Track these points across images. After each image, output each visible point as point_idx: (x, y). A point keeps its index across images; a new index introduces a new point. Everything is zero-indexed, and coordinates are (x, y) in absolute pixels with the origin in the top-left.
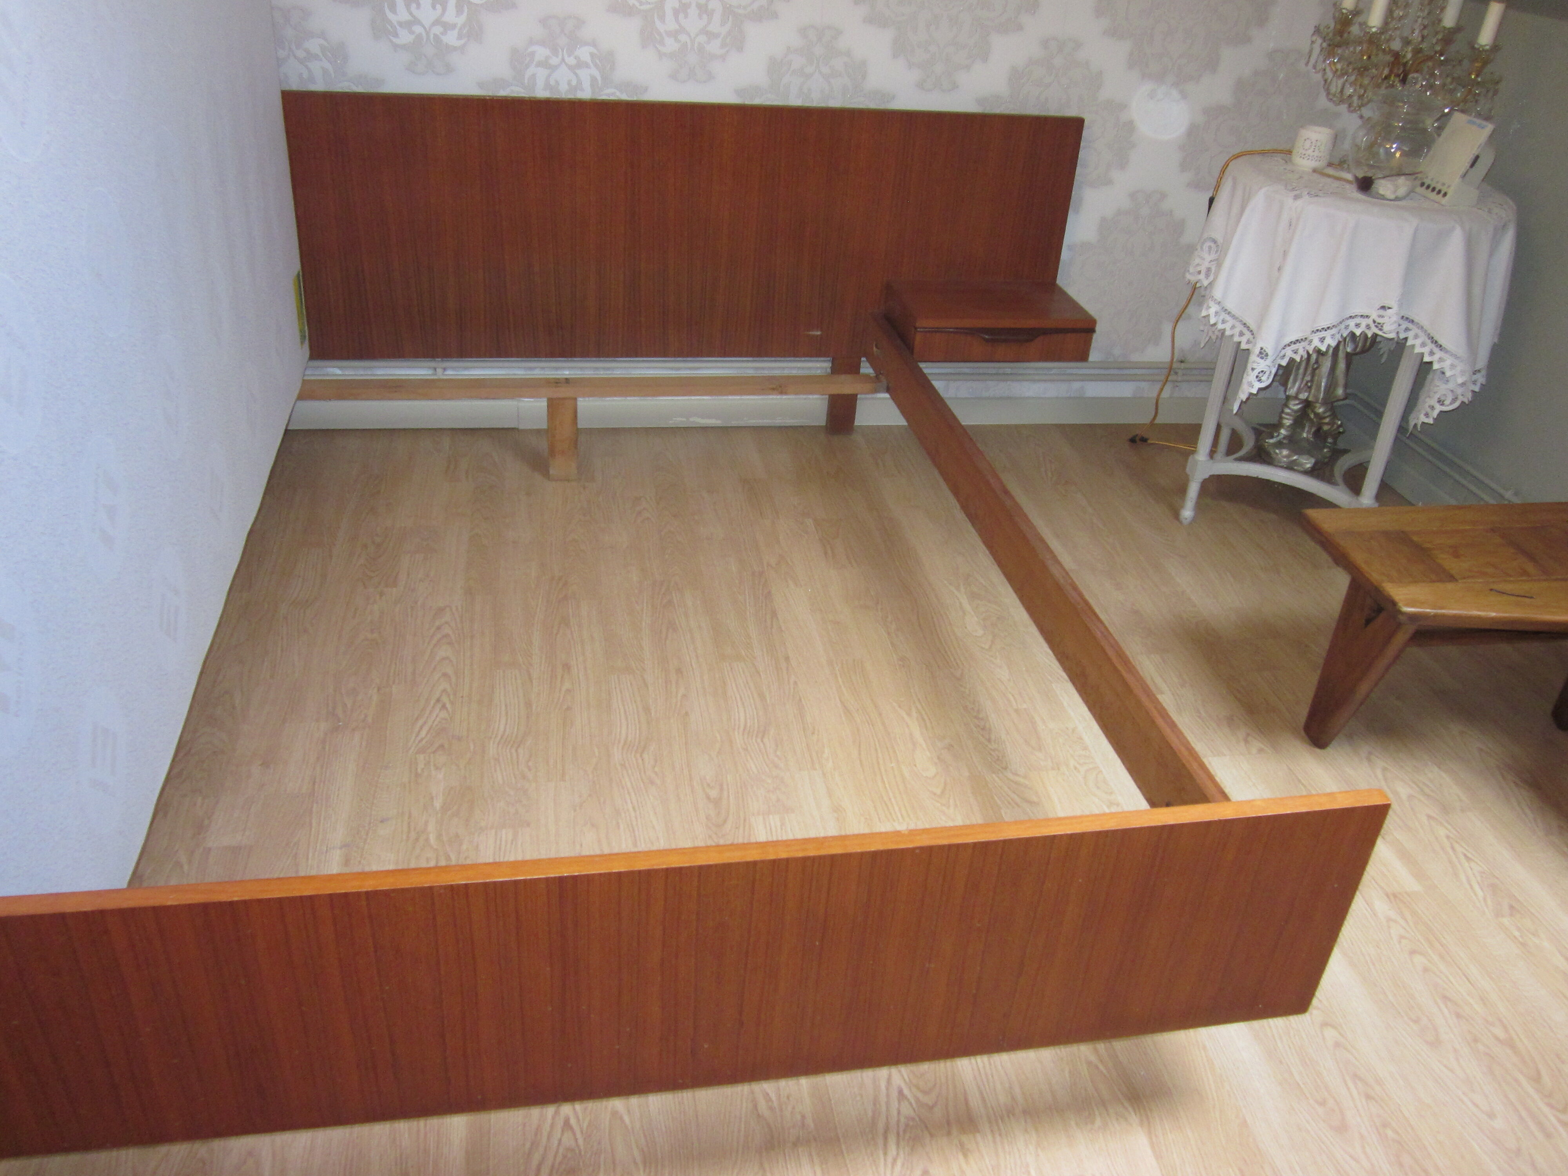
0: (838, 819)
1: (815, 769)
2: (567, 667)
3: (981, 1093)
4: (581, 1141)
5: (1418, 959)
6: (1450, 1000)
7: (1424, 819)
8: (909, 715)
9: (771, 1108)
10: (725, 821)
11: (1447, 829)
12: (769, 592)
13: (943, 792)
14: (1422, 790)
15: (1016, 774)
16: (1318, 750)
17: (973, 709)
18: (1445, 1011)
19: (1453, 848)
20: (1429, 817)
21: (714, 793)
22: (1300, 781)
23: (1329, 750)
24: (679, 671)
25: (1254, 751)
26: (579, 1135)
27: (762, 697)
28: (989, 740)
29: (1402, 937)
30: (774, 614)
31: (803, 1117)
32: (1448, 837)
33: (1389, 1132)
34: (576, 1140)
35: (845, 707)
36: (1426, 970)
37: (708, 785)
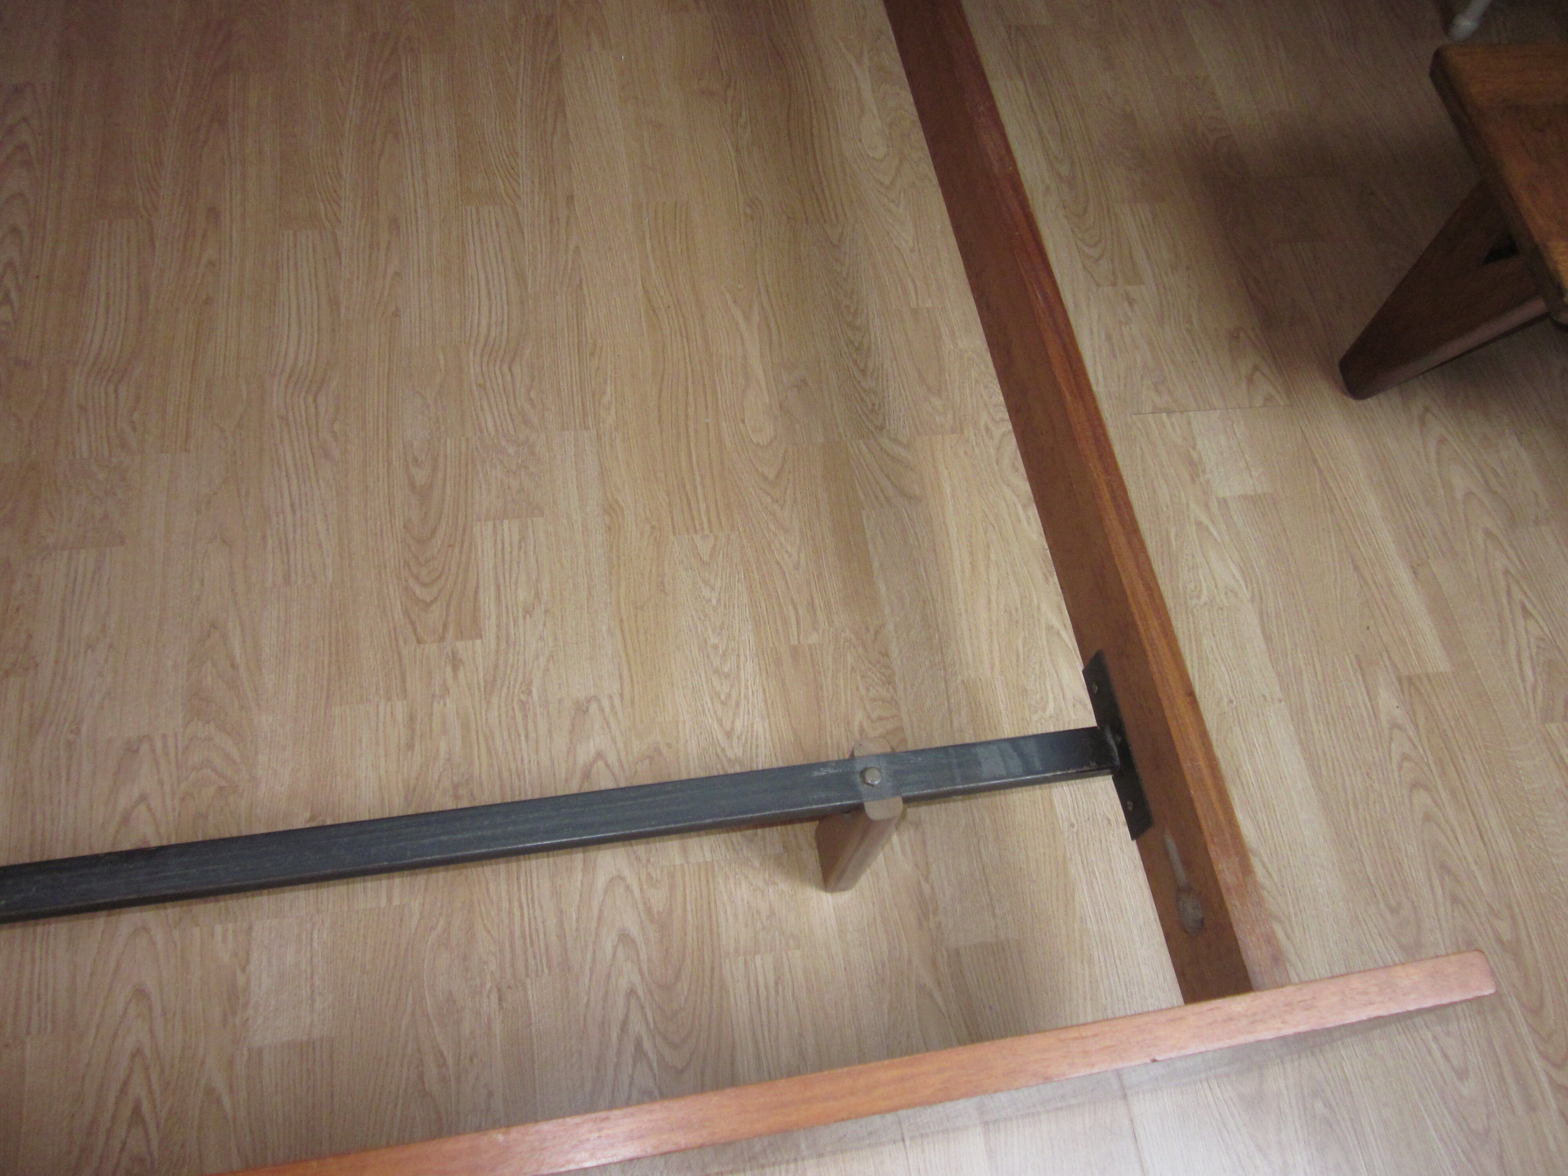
0: (609, 528)
1: (587, 428)
2: (214, 213)
3: (756, 1043)
4: (155, 1144)
5: (1422, 798)
6: (1449, 871)
7: (1480, 538)
8: (748, 318)
9: (443, 1079)
10: (433, 532)
11: (1508, 557)
12: (559, 59)
13: (777, 477)
14: (1487, 482)
15: (896, 441)
16: (1353, 402)
17: (848, 307)
18: (1439, 892)
19: (1509, 593)
20: (1488, 533)
21: (421, 476)
22: (1315, 461)
23: (1371, 402)
24: (394, 224)
25: (1259, 401)
26: (153, 1135)
27: (521, 277)
28: (863, 372)
29: (1405, 757)
30: (561, 103)
31: (490, 1094)
32: (1506, 572)
33: (1319, 1106)
34: (148, 1141)
35: (650, 301)
36: (1428, 818)
37: (416, 460)
